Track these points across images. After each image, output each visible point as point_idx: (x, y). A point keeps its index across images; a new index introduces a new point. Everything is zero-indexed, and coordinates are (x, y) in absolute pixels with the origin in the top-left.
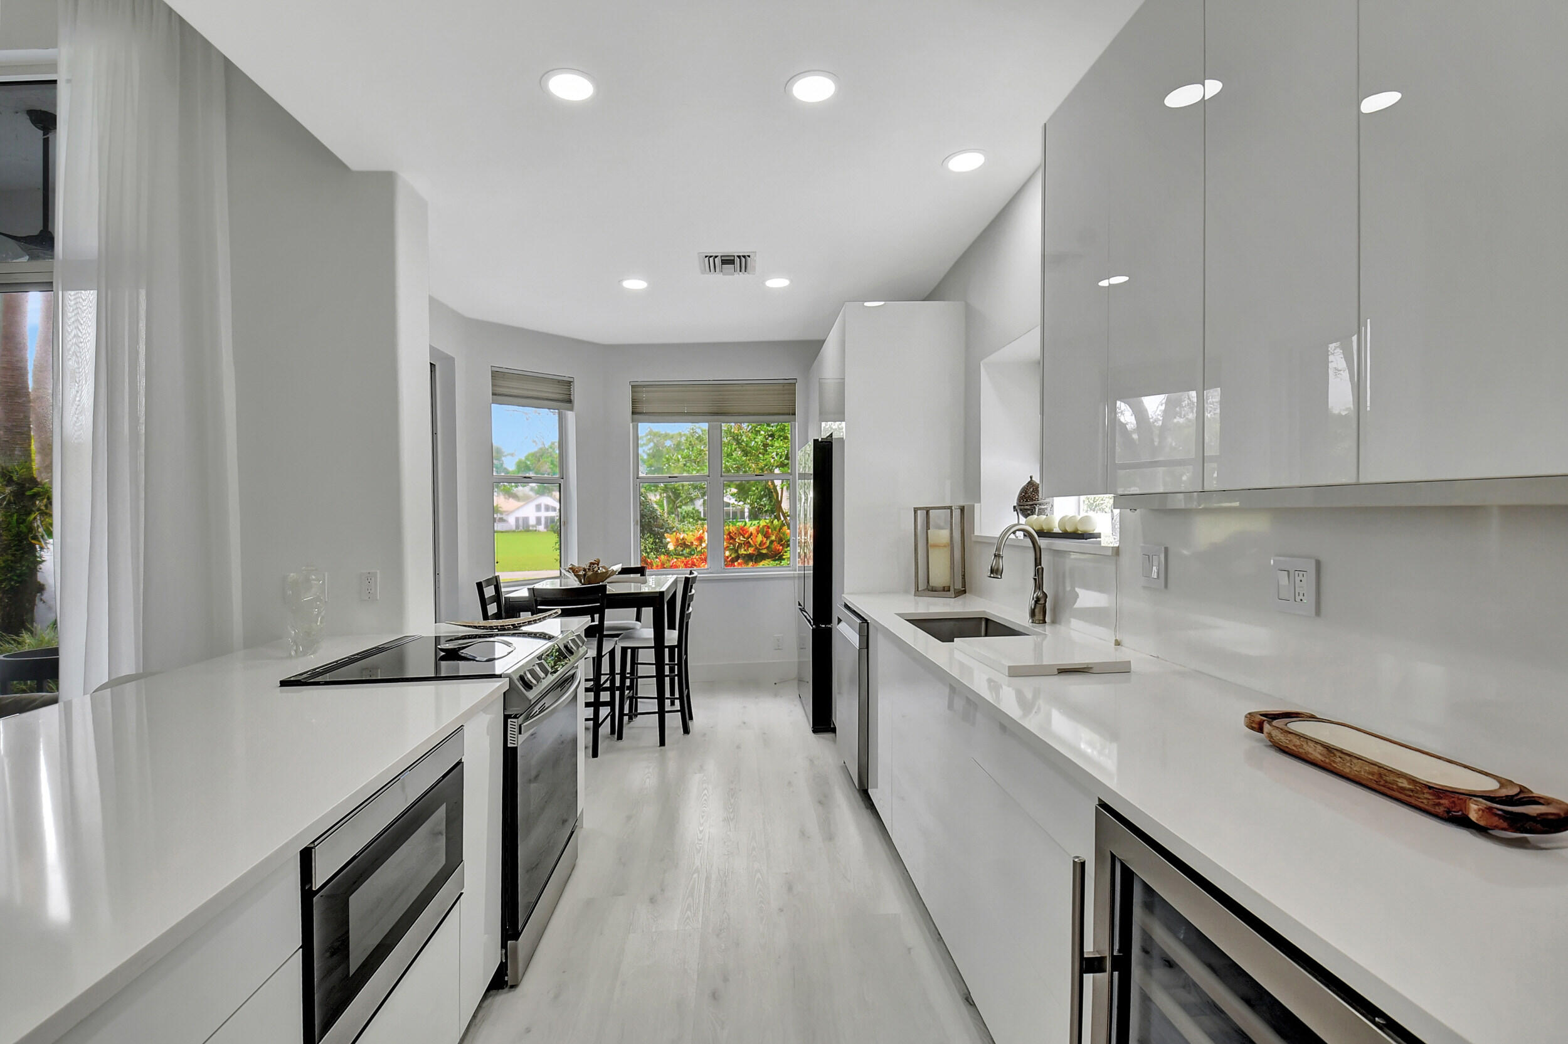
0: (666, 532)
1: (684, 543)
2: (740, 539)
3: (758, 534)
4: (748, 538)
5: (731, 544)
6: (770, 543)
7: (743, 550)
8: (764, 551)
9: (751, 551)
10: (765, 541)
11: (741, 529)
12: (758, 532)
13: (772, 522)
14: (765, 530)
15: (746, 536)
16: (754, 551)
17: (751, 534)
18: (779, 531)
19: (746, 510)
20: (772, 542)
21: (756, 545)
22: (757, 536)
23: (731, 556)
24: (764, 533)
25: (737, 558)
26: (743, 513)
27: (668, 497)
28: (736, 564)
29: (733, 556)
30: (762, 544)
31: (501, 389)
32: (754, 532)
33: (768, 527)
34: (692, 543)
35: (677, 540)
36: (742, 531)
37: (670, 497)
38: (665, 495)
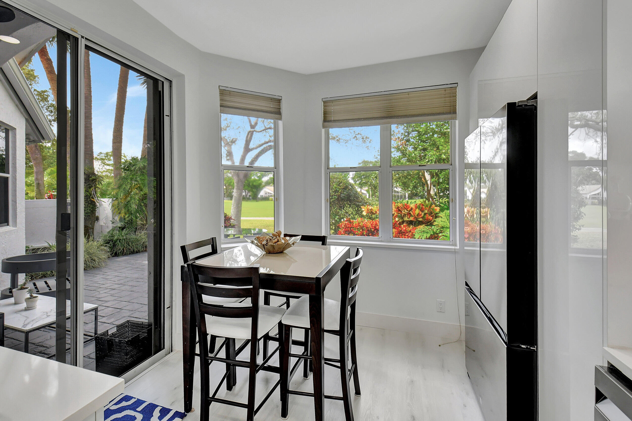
0: (363, 205)
1: (372, 212)
2: (405, 212)
3: (416, 209)
4: (410, 211)
5: (399, 214)
6: (424, 214)
7: (406, 218)
8: (421, 219)
9: (411, 219)
10: (421, 213)
11: (405, 205)
12: (416, 207)
13: (425, 202)
14: (421, 206)
15: (409, 209)
16: (413, 219)
17: (412, 208)
18: (430, 208)
19: (407, 195)
20: (425, 214)
21: (415, 216)
22: (415, 210)
23: (399, 221)
24: (420, 208)
25: (403, 222)
26: (405, 196)
27: (371, 188)
28: (402, 226)
29: (400, 221)
30: (418, 215)
31: (228, 103)
32: (414, 207)
33: (423, 205)
34: (376, 212)
35: (368, 209)
36: (406, 207)
37: (372, 188)
38: (370, 188)
